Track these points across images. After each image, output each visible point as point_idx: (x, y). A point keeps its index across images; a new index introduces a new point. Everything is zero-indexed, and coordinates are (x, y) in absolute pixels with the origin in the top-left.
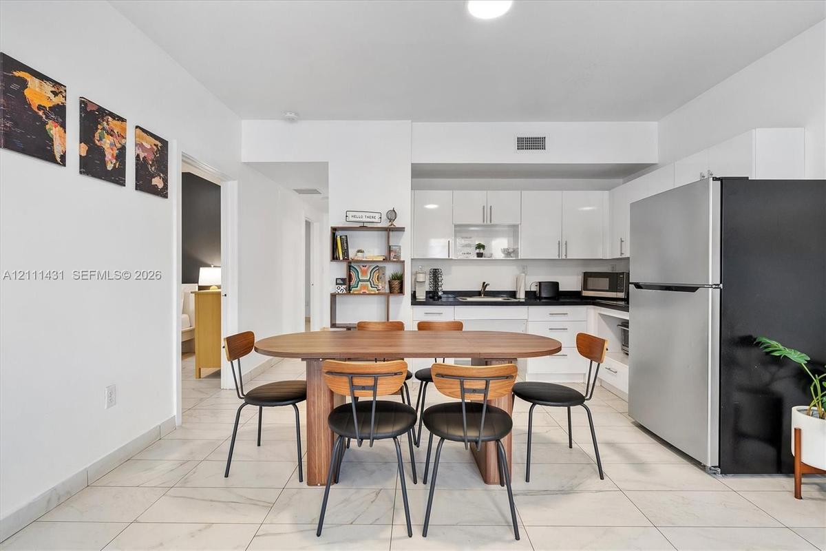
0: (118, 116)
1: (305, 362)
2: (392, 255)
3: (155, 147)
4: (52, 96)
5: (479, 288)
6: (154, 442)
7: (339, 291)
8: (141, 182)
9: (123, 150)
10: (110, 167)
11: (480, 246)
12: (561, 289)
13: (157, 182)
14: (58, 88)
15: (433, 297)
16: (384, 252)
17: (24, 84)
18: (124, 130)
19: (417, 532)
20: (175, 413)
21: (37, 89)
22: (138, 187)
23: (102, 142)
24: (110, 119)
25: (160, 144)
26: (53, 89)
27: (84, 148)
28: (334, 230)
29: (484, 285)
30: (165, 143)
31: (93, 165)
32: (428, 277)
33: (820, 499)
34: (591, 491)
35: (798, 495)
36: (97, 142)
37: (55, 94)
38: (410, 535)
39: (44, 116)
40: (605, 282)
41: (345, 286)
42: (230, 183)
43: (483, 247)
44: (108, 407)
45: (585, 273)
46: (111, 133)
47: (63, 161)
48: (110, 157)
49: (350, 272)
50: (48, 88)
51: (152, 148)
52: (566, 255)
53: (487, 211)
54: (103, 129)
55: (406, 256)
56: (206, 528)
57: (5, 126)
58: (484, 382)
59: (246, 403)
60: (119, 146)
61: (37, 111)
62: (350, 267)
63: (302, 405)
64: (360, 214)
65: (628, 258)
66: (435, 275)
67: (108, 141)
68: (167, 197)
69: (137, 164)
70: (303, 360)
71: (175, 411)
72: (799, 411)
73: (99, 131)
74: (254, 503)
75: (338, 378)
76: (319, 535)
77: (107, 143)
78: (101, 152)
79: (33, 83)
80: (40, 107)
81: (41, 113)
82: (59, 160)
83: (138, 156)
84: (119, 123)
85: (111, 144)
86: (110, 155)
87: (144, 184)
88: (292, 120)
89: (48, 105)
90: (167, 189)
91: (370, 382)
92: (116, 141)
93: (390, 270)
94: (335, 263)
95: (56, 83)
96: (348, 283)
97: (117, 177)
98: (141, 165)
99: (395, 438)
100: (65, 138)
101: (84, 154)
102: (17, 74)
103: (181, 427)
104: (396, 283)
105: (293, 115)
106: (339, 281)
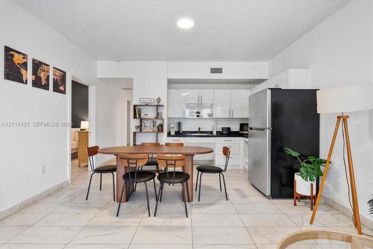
0: (47, 64)
1: (116, 156)
2: (159, 116)
3: (61, 75)
4: (22, 59)
5: (197, 130)
6: (60, 189)
7: (137, 131)
8: (55, 89)
9: (48, 77)
10: (43, 83)
12: (231, 130)
13: (62, 88)
14: (25, 56)
15: (178, 134)
16: (156, 115)
17: (13, 56)
18: (49, 69)
19: (152, 215)
20: (68, 179)
21: (17, 57)
22: (54, 91)
23: (40, 74)
24: (43, 65)
25: (63, 73)
26: (23, 57)
27: (34, 77)
28: (135, 106)
29: (199, 129)
30: (65, 73)
31: (37, 83)
32: (176, 125)
33: (303, 206)
34: (221, 204)
35: (295, 205)
36: (38, 74)
37: (24, 58)
38: (150, 216)
39: (20, 67)
41: (139, 129)
42: (92, 87)
43: (199, 113)
44: (42, 174)
45: (240, 124)
46: (44, 71)
47: (26, 83)
48: (43, 80)
49: (141, 123)
50: (21, 56)
51: (60, 75)
52: (233, 116)
53: (200, 98)
54: (41, 69)
55: (165, 116)
56: (77, 214)
57: (7, 72)
58: (174, 161)
59: (95, 172)
60: (47, 75)
61: (17, 65)
62: (141, 121)
63: (115, 173)
64: (146, 99)
66: (179, 124)
67: (43, 74)
68: (65, 94)
69: (53, 82)
70: (115, 155)
71: (68, 177)
72: (297, 174)
73: (39, 70)
74: (96, 208)
75: (123, 160)
76: (117, 216)
77: (42, 75)
78: (40, 78)
79: (16, 55)
80: (18, 64)
81: (19, 66)
82: (25, 82)
83: (54, 79)
84: (47, 67)
85: (44, 75)
86: (43, 79)
87: (56, 89)
88: (117, 61)
89: (21, 62)
90: (65, 90)
91: (134, 161)
92: (46, 74)
93: (158, 122)
94: (135, 120)
95: (24, 55)
96: (140, 127)
97: (46, 87)
98: (55, 82)
99: (145, 182)
100: (27, 74)
101: (34, 79)
102: (11, 53)
103: (71, 184)
104: (160, 127)
105: (118, 59)
106: (137, 127)
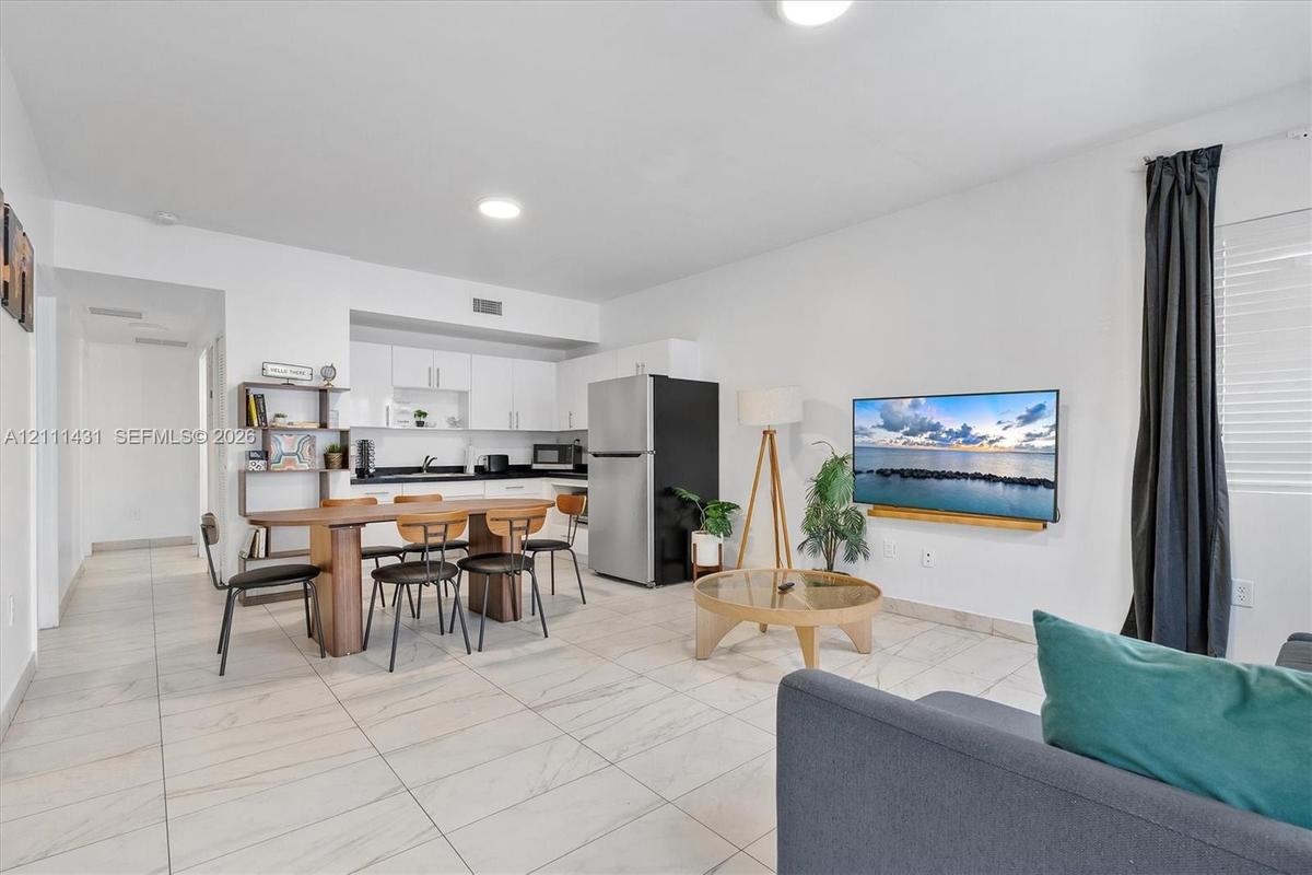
5: (422, 463)
7: (251, 468)
11: (421, 414)
12: (511, 462)
15: (363, 476)
16: (316, 419)
28: (246, 386)
29: (428, 460)
38: (469, 653)
40: (554, 455)
43: (425, 414)
45: (535, 446)
49: (267, 442)
52: (517, 427)
53: (434, 375)
58: (526, 522)
62: (267, 437)
64: (284, 367)
65: (586, 431)
66: (364, 448)
93: (324, 440)
96: (264, 457)
104: (337, 456)
106: (252, 455)
